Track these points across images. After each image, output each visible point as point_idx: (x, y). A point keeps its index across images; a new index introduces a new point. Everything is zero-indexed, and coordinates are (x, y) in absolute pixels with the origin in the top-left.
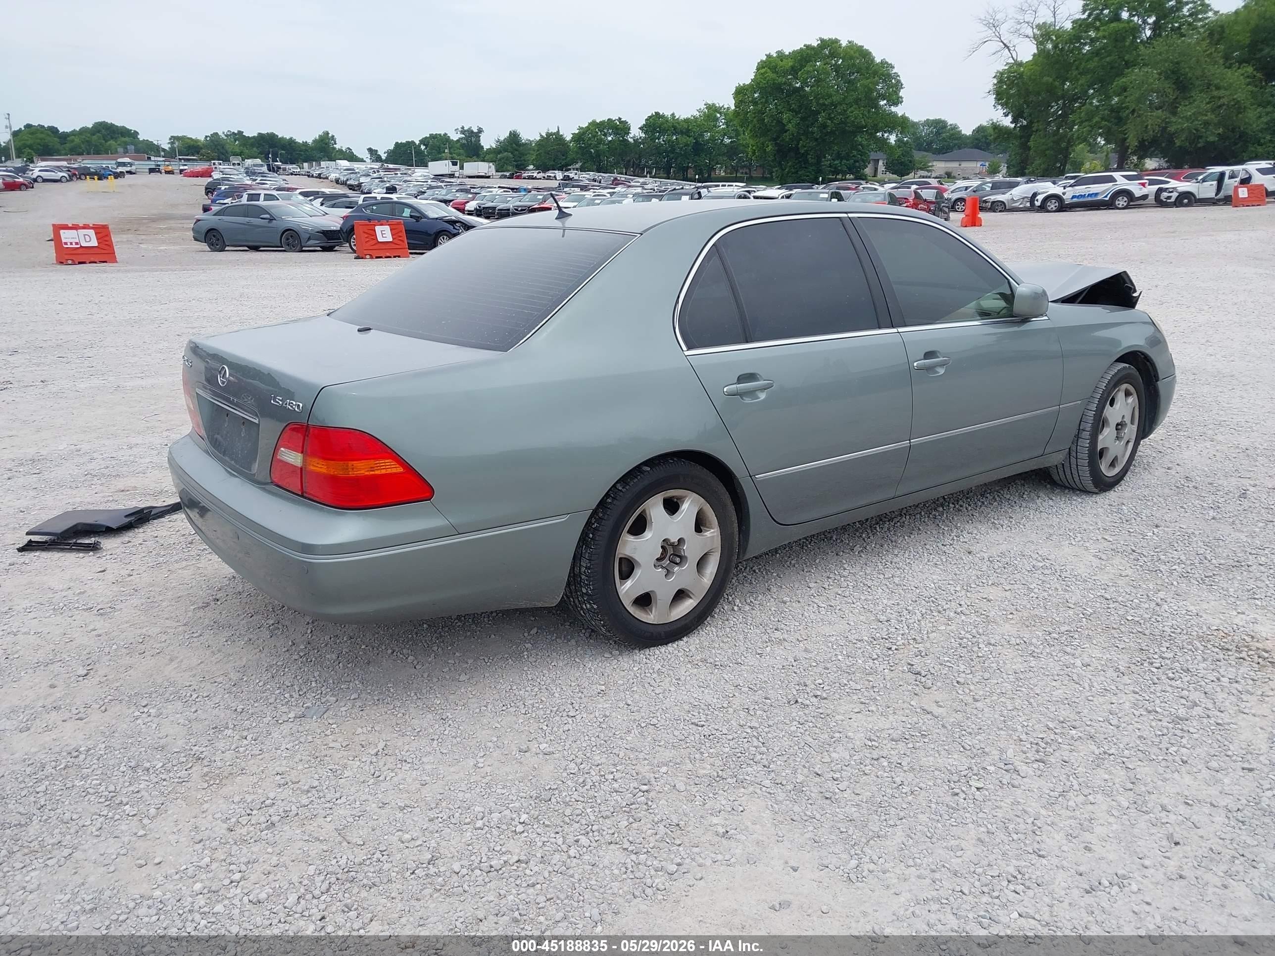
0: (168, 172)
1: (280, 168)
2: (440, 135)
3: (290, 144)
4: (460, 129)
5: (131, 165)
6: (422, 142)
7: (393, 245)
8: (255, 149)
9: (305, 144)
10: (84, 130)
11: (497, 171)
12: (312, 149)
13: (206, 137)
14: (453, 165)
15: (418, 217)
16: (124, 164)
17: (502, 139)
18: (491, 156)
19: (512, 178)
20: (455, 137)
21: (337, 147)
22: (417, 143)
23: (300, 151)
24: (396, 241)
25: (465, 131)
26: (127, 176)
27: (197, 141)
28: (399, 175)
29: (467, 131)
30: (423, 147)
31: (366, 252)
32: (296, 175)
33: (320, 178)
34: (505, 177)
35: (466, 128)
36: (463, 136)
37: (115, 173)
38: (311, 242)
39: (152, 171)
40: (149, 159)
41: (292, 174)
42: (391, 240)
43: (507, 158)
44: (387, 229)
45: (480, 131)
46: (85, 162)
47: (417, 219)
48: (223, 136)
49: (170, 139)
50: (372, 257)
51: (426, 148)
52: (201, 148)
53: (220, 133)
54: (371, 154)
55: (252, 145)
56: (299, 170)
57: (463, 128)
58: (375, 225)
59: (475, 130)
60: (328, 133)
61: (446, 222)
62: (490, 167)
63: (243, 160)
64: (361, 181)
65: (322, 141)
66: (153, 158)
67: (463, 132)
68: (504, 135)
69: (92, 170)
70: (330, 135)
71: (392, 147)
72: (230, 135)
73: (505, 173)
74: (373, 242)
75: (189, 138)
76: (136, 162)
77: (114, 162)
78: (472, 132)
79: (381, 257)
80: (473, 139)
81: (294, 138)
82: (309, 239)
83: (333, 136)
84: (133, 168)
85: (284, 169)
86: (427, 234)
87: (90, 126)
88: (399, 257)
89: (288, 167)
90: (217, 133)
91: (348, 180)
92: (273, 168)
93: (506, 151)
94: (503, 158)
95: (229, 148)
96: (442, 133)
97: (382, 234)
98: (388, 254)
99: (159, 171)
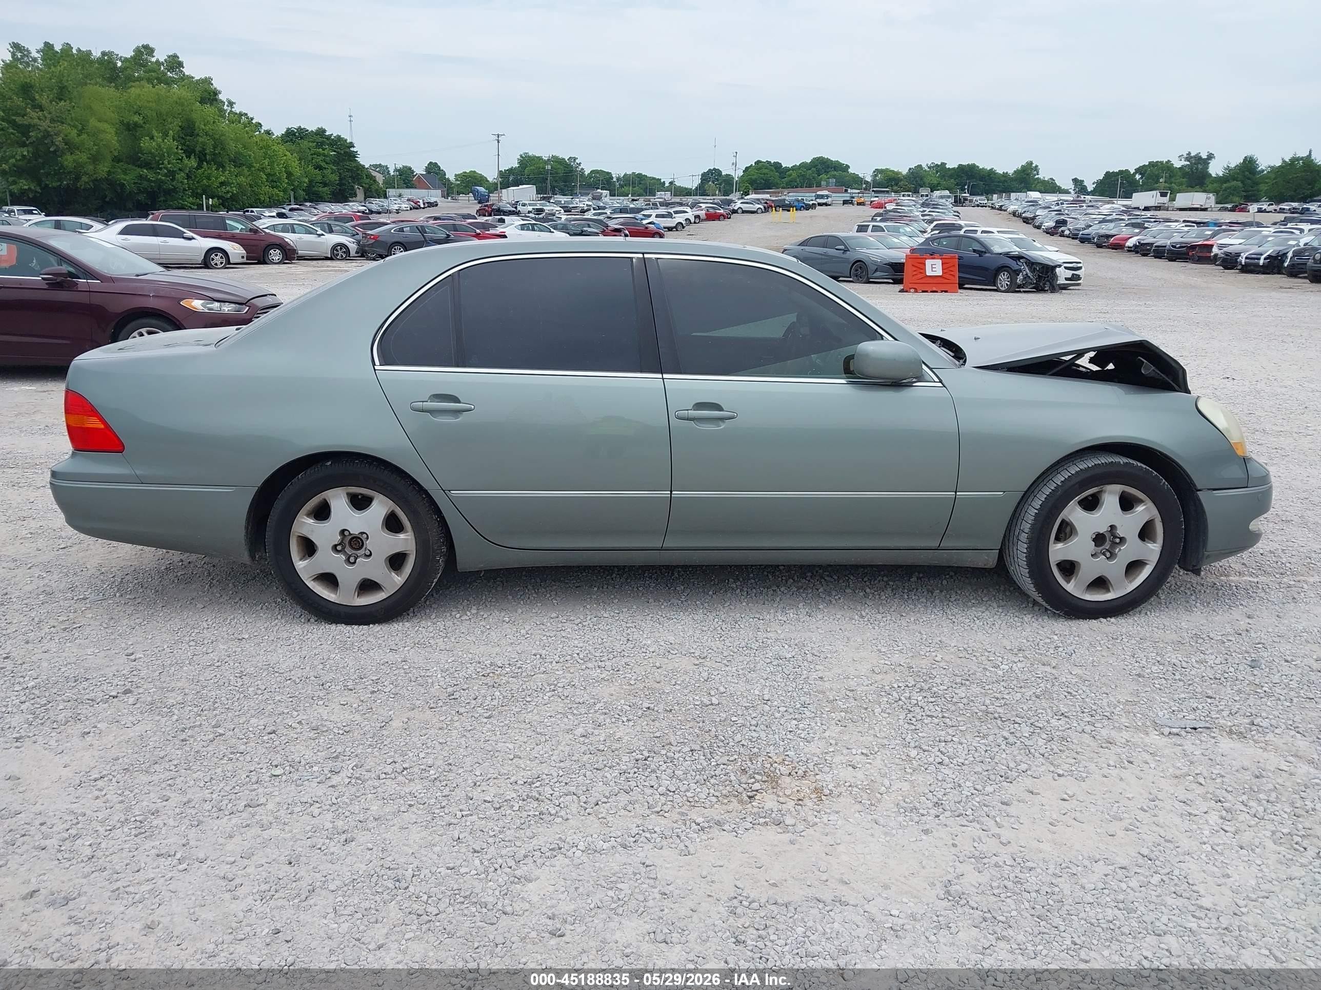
0: (859, 204)
1: (967, 200)
2: (1161, 163)
3: (989, 175)
4: (1185, 156)
5: (828, 197)
6: (1138, 170)
7: (941, 279)
8: (952, 180)
9: (1005, 175)
10: (803, 165)
11: (1217, 203)
12: (1012, 179)
13: (910, 169)
14: (1161, 196)
15: (982, 252)
16: (822, 197)
17: (1232, 166)
18: (1215, 185)
19: (1234, 211)
20: (1178, 164)
21: (1041, 176)
22: (1132, 171)
23: (999, 182)
24: (945, 276)
25: (1192, 157)
26: (818, 207)
27: (898, 173)
28: (1085, 207)
29: (1195, 157)
30: (1138, 177)
31: (910, 286)
32: (982, 206)
33: (1001, 210)
34: (1226, 209)
35: (1192, 155)
36: (1188, 163)
37: (807, 205)
38: (878, 274)
39: (845, 202)
40: (846, 191)
41: (978, 206)
42: (941, 274)
43: (1235, 188)
44: (938, 263)
45: (1211, 156)
46: (790, 194)
47: (981, 253)
48: (927, 168)
49: (874, 172)
50: (916, 291)
51: (1141, 178)
52: (901, 180)
53: (924, 166)
54: (1076, 185)
55: (951, 177)
56: (986, 202)
57: (1189, 153)
58: (926, 259)
59: (1204, 156)
60: (1031, 163)
61: (1010, 257)
62: (1208, 198)
63: (932, 191)
64: (1037, 214)
65: (1024, 171)
66: (849, 191)
67: (1187, 159)
68: (1236, 160)
69: (787, 202)
70: (1034, 165)
71: (1101, 177)
72: (933, 167)
73: (1226, 205)
74: (920, 276)
75: (891, 171)
76: (834, 195)
77: (814, 194)
78: (1200, 158)
79: (926, 292)
80: (1200, 167)
81: (995, 169)
82: (876, 270)
83: (1037, 166)
84: (829, 200)
85: (971, 201)
86: (986, 269)
87: (809, 161)
88: (946, 292)
89: (975, 198)
90: (921, 165)
91: (1025, 212)
92: (960, 199)
93: (1235, 179)
94: (1230, 187)
95: (927, 181)
96: (1165, 160)
97: (932, 268)
98: (934, 289)
99: (852, 203)
